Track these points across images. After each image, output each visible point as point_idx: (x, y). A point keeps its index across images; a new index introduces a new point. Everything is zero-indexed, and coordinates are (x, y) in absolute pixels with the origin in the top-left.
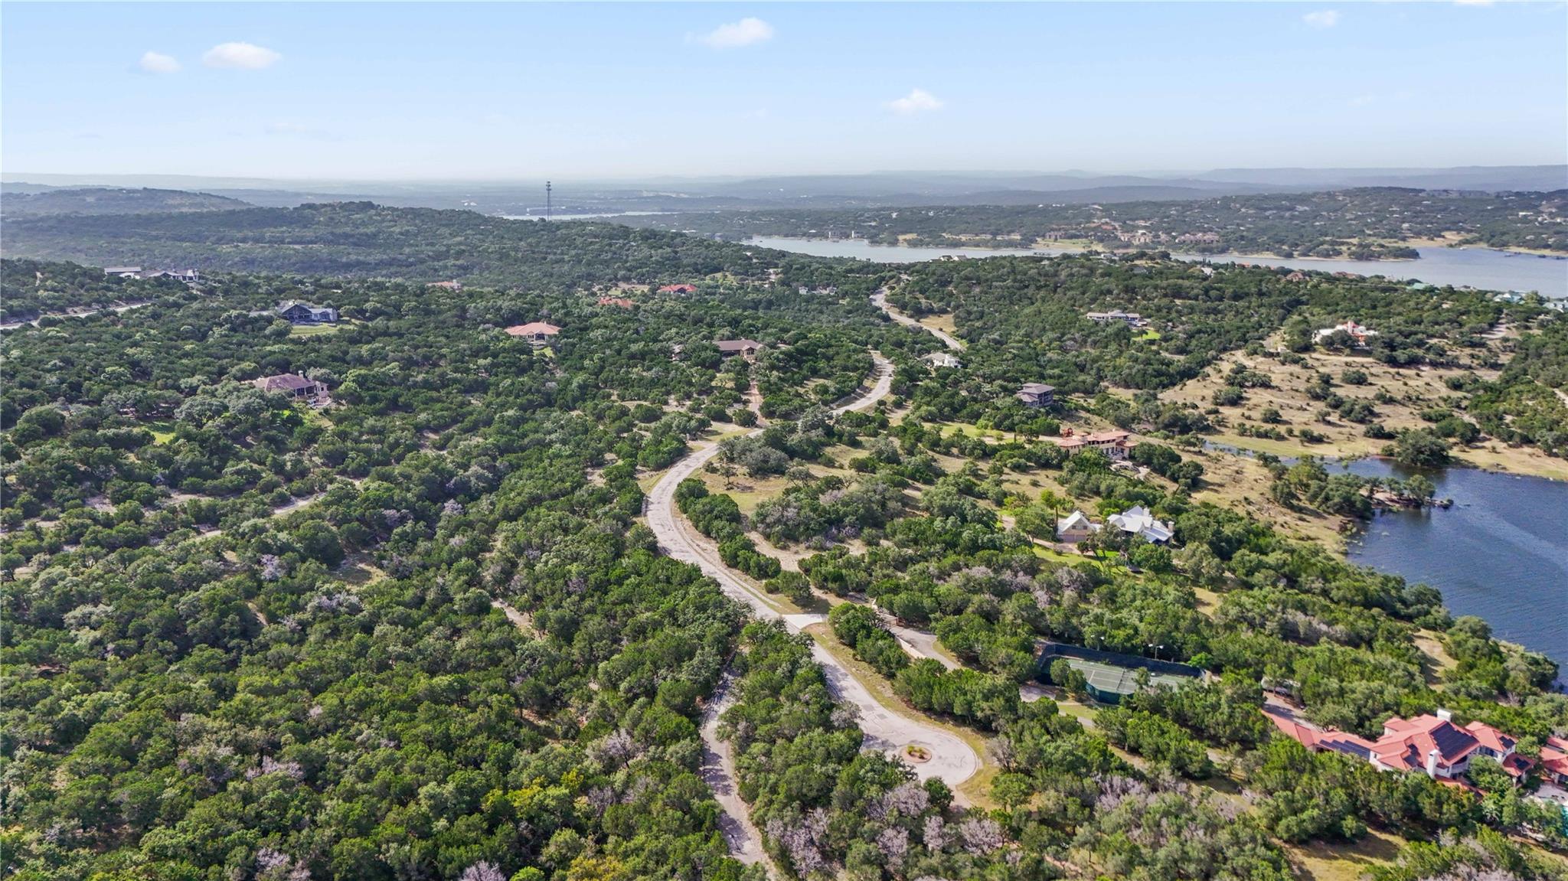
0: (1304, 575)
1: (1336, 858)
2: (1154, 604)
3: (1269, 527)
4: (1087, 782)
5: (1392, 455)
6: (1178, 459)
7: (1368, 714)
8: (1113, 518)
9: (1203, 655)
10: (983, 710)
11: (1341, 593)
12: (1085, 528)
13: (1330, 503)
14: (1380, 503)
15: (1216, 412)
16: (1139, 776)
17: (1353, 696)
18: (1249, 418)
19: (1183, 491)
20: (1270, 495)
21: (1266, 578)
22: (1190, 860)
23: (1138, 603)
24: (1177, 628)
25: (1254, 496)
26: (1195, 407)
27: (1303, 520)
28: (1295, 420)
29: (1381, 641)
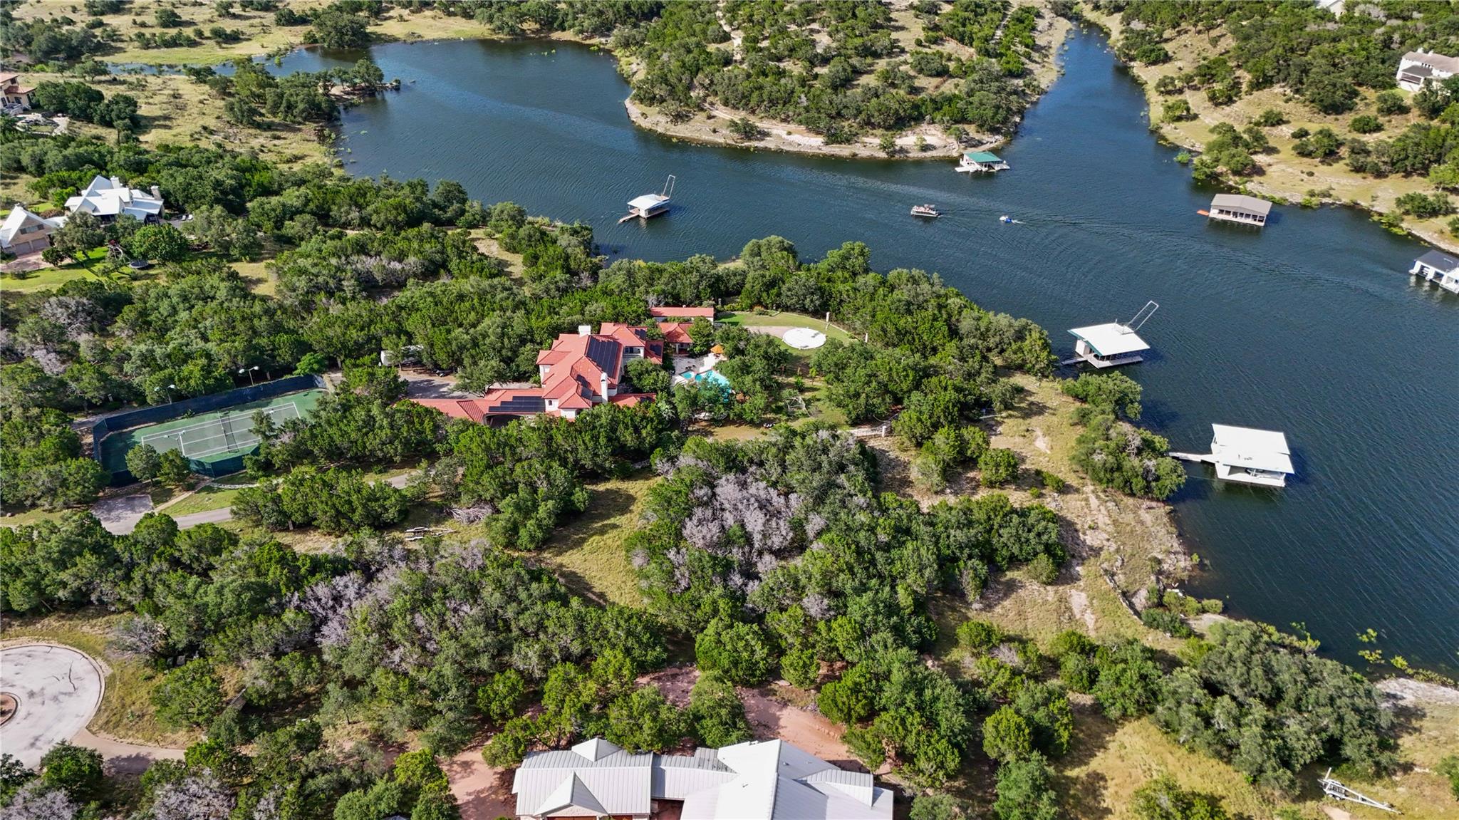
0: (335, 208)
1: (584, 540)
2: (208, 309)
3: (254, 156)
4: (289, 615)
5: (316, 41)
6: (100, 96)
7: (509, 354)
8: (74, 203)
9: (307, 358)
10: (64, 585)
11: (383, 217)
12: (41, 227)
13: (296, 112)
14: (339, 98)
15: (101, 24)
16: (338, 567)
17: (487, 341)
18: (143, 25)
19: (128, 138)
20: (227, 117)
21: (304, 226)
22: (476, 653)
23: (184, 315)
24: (256, 333)
25: (212, 123)
26: (70, 22)
27: (278, 138)
28: (197, 18)
29: (455, 261)
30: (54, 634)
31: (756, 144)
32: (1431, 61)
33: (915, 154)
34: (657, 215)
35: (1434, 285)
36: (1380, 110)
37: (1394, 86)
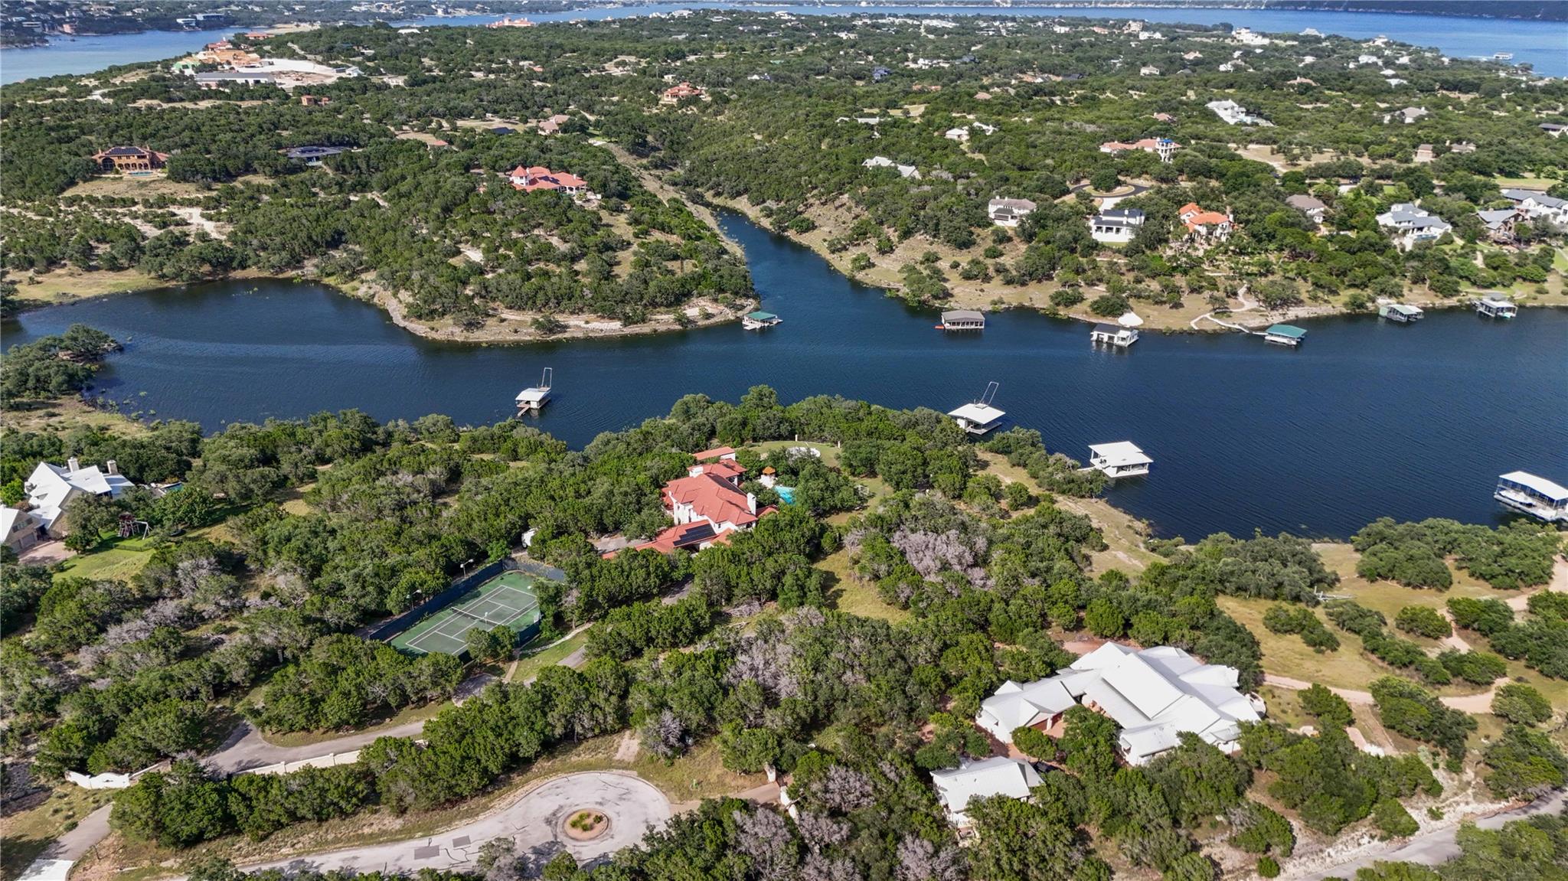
9: (496, 546)
11: (338, 448)
12: (30, 521)
13: (51, 386)
17: (618, 500)
30: (554, 771)
31: (560, 336)
32: (1009, 204)
33: (702, 323)
34: (545, 403)
35: (1110, 345)
36: (994, 241)
37: (991, 224)
